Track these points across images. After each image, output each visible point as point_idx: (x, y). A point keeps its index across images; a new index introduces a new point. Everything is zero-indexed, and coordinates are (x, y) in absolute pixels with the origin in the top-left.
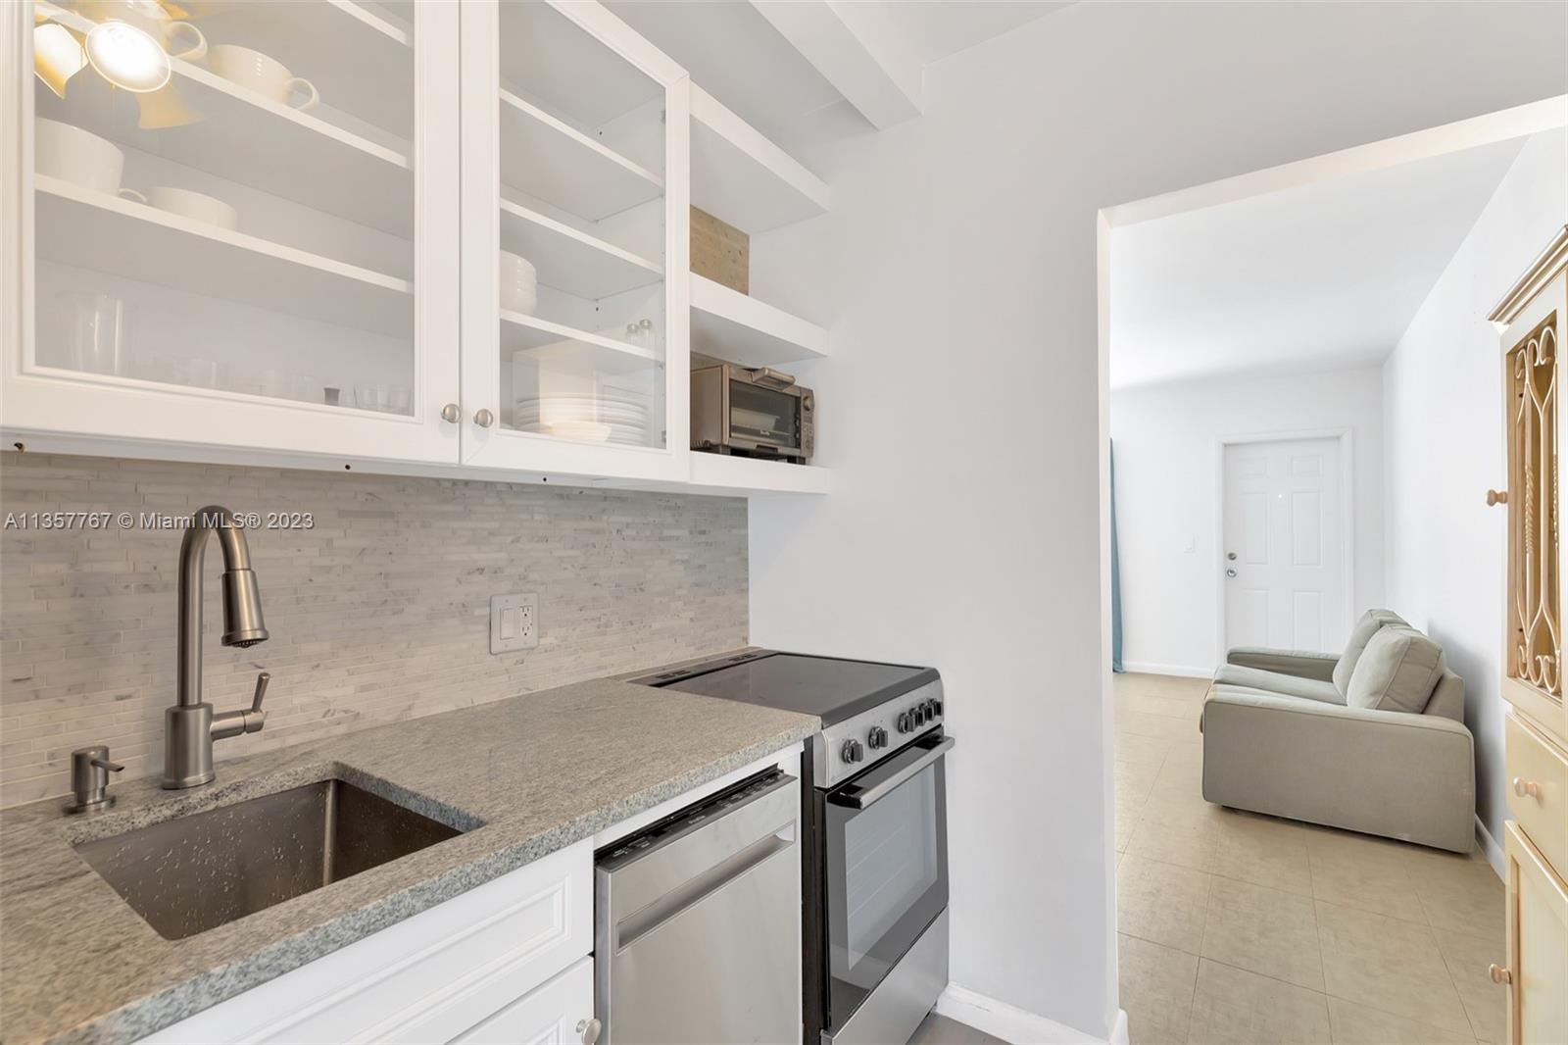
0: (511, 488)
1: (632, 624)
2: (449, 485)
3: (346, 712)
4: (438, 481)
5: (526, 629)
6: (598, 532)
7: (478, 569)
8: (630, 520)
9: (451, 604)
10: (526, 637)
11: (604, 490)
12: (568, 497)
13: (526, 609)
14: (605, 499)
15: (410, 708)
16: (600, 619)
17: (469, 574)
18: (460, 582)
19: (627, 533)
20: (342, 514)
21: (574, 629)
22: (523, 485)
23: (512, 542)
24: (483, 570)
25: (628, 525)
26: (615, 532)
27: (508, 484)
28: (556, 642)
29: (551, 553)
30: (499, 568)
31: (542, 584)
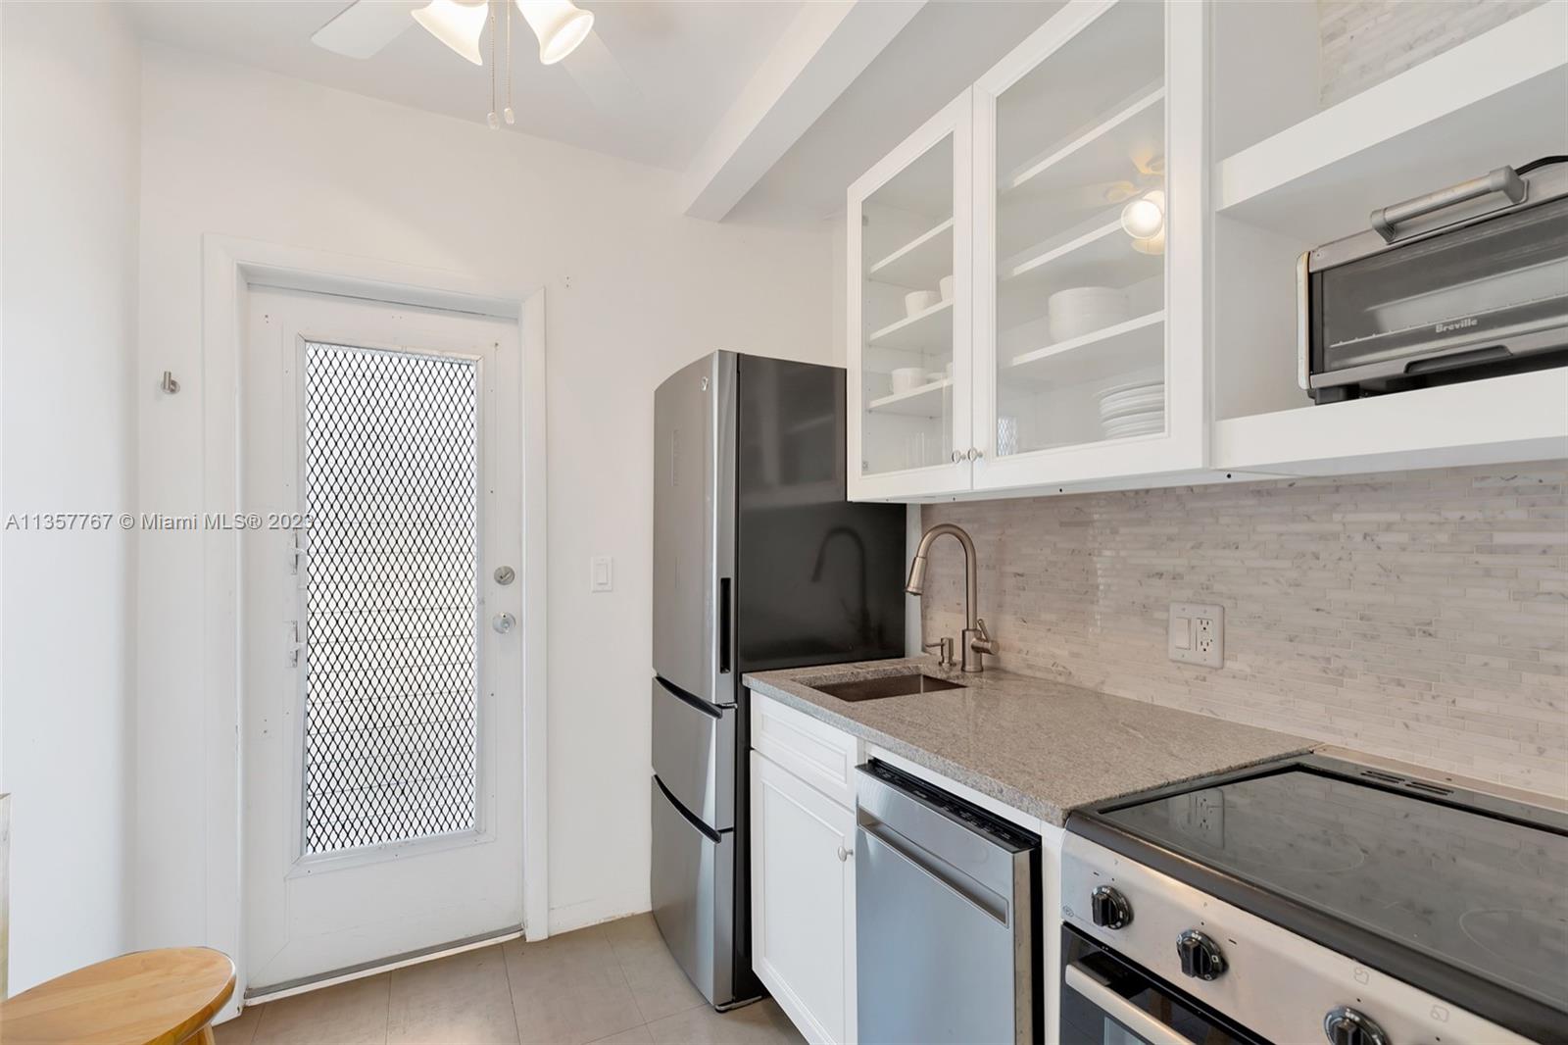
0: (1192, 490)
1: (1399, 683)
2: (1132, 495)
3: (1064, 667)
4: (1123, 493)
5: (1205, 644)
6: (1323, 537)
7: (1157, 574)
8: (1394, 517)
9: (1133, 603)
10: (1204, 653)
11: (1335, 478)
12: (1269, 493)
13: (1205, 622)
14: (1337, 489)
15: (1103, 683)
16: (1328, 660)
17: (1149, 577)
18: (1141, 584)
19: (1384, 538)
20: (1062, 524)
21: (1279, 663)
22: (1206, 487)
23: (1192, 548)
24: (1162, 575)
25: (1389, 527)
26: (1359, 538)
27: (1189, 487)
28: (1248, 670)
29: (1243, 562)
30: (1179, 574)
31: (1230, 598)
